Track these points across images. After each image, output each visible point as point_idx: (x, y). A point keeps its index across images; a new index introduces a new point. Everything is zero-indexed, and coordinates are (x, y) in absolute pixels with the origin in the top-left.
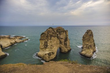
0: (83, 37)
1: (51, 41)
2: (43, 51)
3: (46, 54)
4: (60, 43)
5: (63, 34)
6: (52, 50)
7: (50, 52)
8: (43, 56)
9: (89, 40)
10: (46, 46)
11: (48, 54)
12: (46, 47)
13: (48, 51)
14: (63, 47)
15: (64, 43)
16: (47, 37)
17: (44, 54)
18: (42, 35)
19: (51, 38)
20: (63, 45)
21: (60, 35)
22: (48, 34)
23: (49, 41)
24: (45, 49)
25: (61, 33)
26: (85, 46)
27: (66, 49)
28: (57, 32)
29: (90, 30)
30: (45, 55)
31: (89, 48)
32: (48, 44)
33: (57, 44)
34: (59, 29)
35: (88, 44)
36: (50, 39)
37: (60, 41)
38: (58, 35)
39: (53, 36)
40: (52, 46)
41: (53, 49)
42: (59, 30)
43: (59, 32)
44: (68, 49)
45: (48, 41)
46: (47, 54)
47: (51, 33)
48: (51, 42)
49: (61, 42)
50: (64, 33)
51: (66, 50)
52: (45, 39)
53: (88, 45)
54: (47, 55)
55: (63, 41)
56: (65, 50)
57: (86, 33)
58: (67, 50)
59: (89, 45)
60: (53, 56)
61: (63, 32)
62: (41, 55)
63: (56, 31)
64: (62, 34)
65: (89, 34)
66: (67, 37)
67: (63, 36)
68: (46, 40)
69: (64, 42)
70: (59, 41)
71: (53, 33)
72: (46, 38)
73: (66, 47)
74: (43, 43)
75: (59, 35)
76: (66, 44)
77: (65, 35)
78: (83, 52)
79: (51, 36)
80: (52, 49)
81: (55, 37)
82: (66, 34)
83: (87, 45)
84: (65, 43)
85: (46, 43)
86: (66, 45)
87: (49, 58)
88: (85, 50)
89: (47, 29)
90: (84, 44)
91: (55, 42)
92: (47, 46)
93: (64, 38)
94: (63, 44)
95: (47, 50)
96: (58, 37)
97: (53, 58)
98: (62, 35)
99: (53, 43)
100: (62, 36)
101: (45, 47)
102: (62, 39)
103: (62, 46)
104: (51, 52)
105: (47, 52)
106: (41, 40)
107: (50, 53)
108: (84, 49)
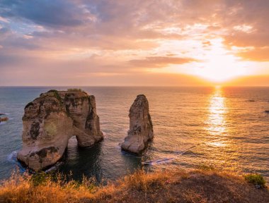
1: (49, 121)
2: (28, 146)
3: (33, 154)
4: (74, 125)
5: (82, 104)
6: (51, 144)
7: (45, 147)
10: (35, 134)
11: (39, 153)
15: (86, 124)
16: (39, 112)
17: (30, 154)
18: (28, 109)
19: (48, 114)
21: (74, 106)
22: (42, 104)
25: (77, 102)
27: (89, 137)
28: (68, 101)
31: (135, 133)
32: (41, 130)
33: (65, 127)
34: (73, 94)
35: (136, 124)
36: (46, 118)
37: (75, 121)
38: (67, 106)
39: (54, 111)
41: (54, 141)
43: (72, 100)
44: (96, 137)
45: (41, 122)
46: (37, 153)
47: (49, 104)
50: (86, 102)
51: (89, 141)
54: (36, 155)
55: (82, 120)
56: (87, 140)
58: (92, 141)
59: (137, 127)
61: (82, 101)
63: (63, 97)
64: (79, 104)
66: (92, 111)
67: (80, 109)
68: (37, 121)
69: (85, 122)
70: (71, 120)
72: (37, 116)
73: (91, 134)
74: (30, 127)
75: (70, 108)
76: (89, 127)
77: (88, 106)
79: (49, 111)
80: (50, 140)
81: (58, 111)
82: (90, 103)
84: (89, 123)
85: (37, 125)
86: (91, 129)
87: (41, 162)
92: (37, 133)
93: (86, 114)
94: (84, 126)
95: (37, 143)
96: (68, 112)
98: (79, 107)
100: (78, 110)
101: (32, 136)
102: (79, 115)
103: (81, 131)
105: (36, 149)
107: (44, 149)
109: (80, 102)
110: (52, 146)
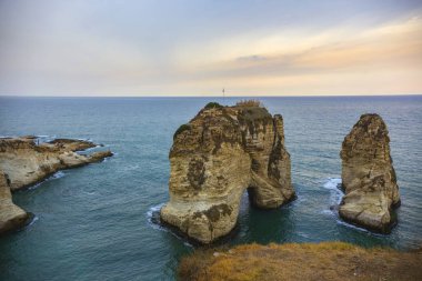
0: (345, 144)
1: (219, 158)
2: (186, 200)
3: (198, 215)
4: (253, 168)
5: (264, 131)
6: (222, 198)
7: (215, 204)
8: (187, 222)
9: (371, 157)
10: (197, 181)
11: (208, 213)
12: (196, 183)
13: (207, 201)
14: (263, 185)
15: (269, 169)
16: (201, 141)
17: (192, 213)
18: (181, 137)
19: (218, 147)
20: (262, 175)
21: (252, 133)
22: (206, 129)
23: (211, 157)
24: (196, 194)
25: (257, 126)
26: (357, 181)
27: (275, 192)
28: (243, 124)
29: (374, 116)
30: (195, 217)
31: (373, 190)
32: (208, 173)
33: (240, 171)
34: (250, 112)
35: (367, 171)
36: (214, 152)
37: (254, 162)
38: (244, 134)
39: (227, 140)
40: (221, 181)
41: (226, 194)
42: (247, 116)
43: (250, 123)
44: (285, 192)
45: (207, 160)
46: (205, 213)
47: (218, 129)
48: (217, 164)
49: (255, 166)
50: (269, 128)
51: (276, 199)
52: (192, 152)
53: (368, 176)
54: (204, 216)
55: (263, 158)
56: (272, 196)
57: (357, 125)
58: (279, 199)
59: (372, 177)
60: (227, 223)
61: (264, 125)
62: (174, 217)
63: (235, 118)
64: (260, 131)
65: (373, 133)
66: (279, 142)
67: (261, 140)
68: (199, 157)
69: (267, 163)
70: (248, 158)
71: (226, 128)
72: (197, 149)
73: (278, 186)
74: (186, 168)
76: (274, 174)
77: (272, 133)
78: (351, 207)
79: (219, 139)
80: (221, 192)
81: (232, 141)
82: (275, 129)
83: (362, 176)
84: (274, 166)
85: (198, 166)
86: (279, 177)
87: (211, 229)
88: (357, 197)
89: (202, 112)
90: (348, 171)
91: (233, 165)
92: (202, 179)
93: (269, 149)
94: (266, 171)
95: (203, 195)
96: (244, 144)
97: (228, 229)
98: (261, 135)
99: (226, 170)
101: (192, 185)
102: (260, 150)
103: (262, 180)
104: (218, 203)
105: (203, 207)
106: (175, 155)
107: (215, 207)
108: (352, 193)
109: (261, 127)
110: (224, 202)
